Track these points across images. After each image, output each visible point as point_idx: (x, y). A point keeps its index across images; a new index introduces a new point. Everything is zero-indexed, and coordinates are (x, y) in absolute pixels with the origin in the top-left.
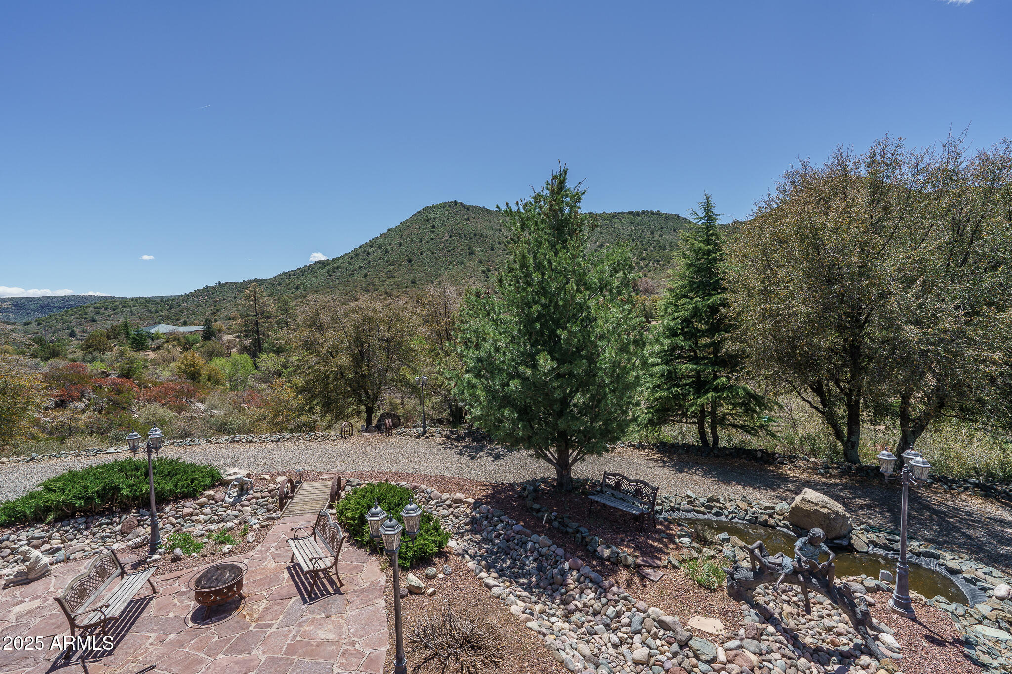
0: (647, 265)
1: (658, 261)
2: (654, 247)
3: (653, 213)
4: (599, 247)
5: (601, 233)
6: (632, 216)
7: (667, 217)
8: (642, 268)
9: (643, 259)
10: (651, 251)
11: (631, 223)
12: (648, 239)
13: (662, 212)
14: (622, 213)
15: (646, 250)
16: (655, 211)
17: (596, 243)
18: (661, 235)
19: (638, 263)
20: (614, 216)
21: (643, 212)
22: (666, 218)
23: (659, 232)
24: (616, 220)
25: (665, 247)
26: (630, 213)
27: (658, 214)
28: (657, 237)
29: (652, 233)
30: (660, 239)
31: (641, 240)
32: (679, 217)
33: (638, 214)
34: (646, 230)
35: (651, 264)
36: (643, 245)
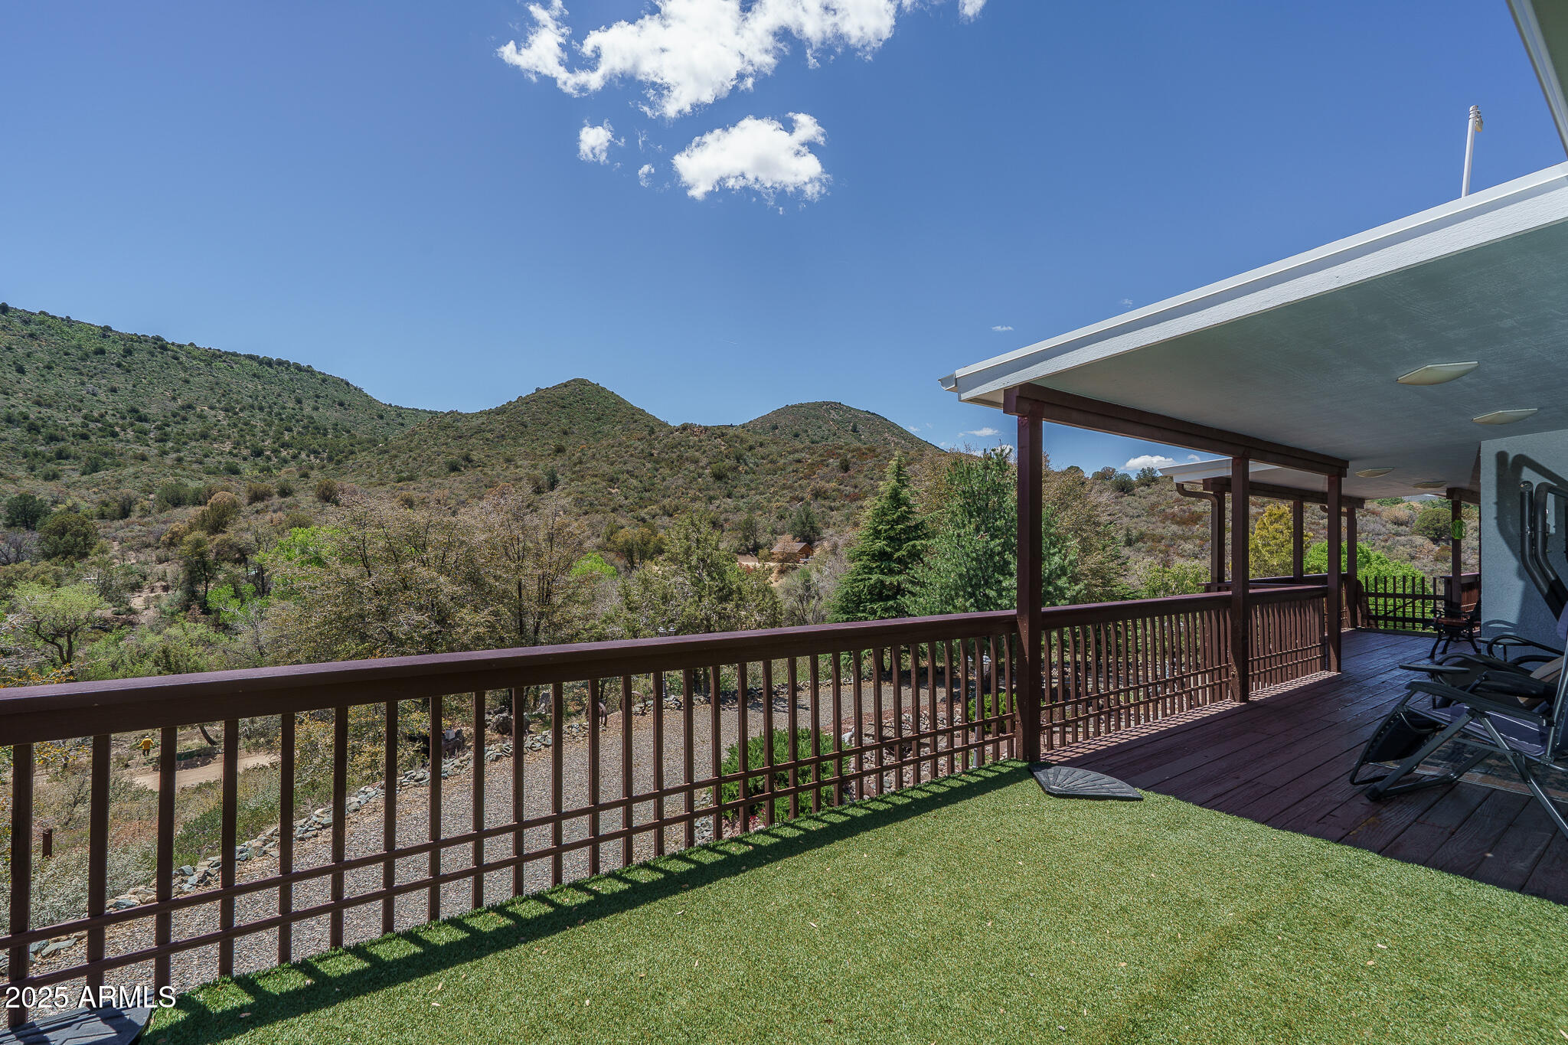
0: (294, 457)
1: (315, 452)
2: (305, 427)
3: (299, 368)
4: (183, 408)
5: (187, 382)
6: (255, 364)
7: (325, 379)
8: (285, 461)
9: (285, 445)
10: (299, 433)
11: (254, 375)
12: (291, 411)
13: (316, 368)
14: (235, 354)
15: (290, 430)
16: (304, 364)
17: (174, 399)
18: (316, 409)
19: (275, 451)
20: (216, 356)
21: (280, 363)
22: (324, 381)
23: (312, 403)
24: (218, 364)
25: (325, 429)
26: (251, 357)
27: (309, 370)
28: (308, 410)
29: (299, 401)
30: (315, 414)
31: (276, 410)
32: (347, 384)
33: (269, 363)
34: (285, 395)
35: (303, 455)
36: (282, 420)
